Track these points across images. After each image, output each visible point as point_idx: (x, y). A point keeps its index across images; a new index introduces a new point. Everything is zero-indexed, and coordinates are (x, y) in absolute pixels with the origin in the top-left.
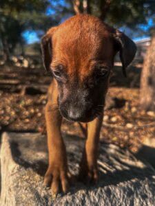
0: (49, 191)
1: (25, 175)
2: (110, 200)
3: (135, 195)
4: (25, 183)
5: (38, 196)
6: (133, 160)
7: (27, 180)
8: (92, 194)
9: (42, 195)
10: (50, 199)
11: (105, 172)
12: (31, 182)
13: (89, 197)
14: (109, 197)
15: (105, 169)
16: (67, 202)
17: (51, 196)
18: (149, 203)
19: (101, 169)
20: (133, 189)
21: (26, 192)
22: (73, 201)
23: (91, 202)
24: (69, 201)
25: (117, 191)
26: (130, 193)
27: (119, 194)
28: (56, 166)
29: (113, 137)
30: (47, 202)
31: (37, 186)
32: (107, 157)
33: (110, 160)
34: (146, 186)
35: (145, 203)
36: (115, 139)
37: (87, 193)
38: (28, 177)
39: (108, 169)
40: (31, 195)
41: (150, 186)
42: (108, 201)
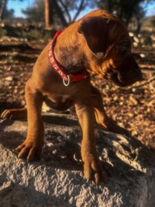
2: (48, 179)
8: (31, 167)
13: (27, 168)
27: (62, 177)
35: (93, 197)
42: (46, 179)
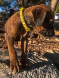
0: (12, 72)
1: (2, 66)
3: (46, 72)
4: (2, 69)
5: (8, 74)
6: (44, 58)
7: (2, 68)
9: (9, 74)
10: (13, 75)
11: (33, 63)
12: (5, 69)
14: (36, 73)
15: (33, 62)
16: (20, 76)
17: (13, 74)
18: (51, 75)
19: (32, 62)
20: (45, 70)
21: (3, 73)
22: (22, 76)
23: (29, 76)
24: (21, 76)
25: (39, 71)
26: (44, 71)
28: (14, 61)
29: (34, 49)
30: (12, 77)
31: (7, 71)
32: (34, 57)
33: (35, 58)
34: (50, 68)
36: (34, 50)
37: (28, 72)
38: (3, 67)
39: (35, 62)
40: (5, 74)
41: (51, 68)
